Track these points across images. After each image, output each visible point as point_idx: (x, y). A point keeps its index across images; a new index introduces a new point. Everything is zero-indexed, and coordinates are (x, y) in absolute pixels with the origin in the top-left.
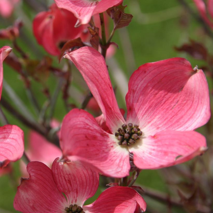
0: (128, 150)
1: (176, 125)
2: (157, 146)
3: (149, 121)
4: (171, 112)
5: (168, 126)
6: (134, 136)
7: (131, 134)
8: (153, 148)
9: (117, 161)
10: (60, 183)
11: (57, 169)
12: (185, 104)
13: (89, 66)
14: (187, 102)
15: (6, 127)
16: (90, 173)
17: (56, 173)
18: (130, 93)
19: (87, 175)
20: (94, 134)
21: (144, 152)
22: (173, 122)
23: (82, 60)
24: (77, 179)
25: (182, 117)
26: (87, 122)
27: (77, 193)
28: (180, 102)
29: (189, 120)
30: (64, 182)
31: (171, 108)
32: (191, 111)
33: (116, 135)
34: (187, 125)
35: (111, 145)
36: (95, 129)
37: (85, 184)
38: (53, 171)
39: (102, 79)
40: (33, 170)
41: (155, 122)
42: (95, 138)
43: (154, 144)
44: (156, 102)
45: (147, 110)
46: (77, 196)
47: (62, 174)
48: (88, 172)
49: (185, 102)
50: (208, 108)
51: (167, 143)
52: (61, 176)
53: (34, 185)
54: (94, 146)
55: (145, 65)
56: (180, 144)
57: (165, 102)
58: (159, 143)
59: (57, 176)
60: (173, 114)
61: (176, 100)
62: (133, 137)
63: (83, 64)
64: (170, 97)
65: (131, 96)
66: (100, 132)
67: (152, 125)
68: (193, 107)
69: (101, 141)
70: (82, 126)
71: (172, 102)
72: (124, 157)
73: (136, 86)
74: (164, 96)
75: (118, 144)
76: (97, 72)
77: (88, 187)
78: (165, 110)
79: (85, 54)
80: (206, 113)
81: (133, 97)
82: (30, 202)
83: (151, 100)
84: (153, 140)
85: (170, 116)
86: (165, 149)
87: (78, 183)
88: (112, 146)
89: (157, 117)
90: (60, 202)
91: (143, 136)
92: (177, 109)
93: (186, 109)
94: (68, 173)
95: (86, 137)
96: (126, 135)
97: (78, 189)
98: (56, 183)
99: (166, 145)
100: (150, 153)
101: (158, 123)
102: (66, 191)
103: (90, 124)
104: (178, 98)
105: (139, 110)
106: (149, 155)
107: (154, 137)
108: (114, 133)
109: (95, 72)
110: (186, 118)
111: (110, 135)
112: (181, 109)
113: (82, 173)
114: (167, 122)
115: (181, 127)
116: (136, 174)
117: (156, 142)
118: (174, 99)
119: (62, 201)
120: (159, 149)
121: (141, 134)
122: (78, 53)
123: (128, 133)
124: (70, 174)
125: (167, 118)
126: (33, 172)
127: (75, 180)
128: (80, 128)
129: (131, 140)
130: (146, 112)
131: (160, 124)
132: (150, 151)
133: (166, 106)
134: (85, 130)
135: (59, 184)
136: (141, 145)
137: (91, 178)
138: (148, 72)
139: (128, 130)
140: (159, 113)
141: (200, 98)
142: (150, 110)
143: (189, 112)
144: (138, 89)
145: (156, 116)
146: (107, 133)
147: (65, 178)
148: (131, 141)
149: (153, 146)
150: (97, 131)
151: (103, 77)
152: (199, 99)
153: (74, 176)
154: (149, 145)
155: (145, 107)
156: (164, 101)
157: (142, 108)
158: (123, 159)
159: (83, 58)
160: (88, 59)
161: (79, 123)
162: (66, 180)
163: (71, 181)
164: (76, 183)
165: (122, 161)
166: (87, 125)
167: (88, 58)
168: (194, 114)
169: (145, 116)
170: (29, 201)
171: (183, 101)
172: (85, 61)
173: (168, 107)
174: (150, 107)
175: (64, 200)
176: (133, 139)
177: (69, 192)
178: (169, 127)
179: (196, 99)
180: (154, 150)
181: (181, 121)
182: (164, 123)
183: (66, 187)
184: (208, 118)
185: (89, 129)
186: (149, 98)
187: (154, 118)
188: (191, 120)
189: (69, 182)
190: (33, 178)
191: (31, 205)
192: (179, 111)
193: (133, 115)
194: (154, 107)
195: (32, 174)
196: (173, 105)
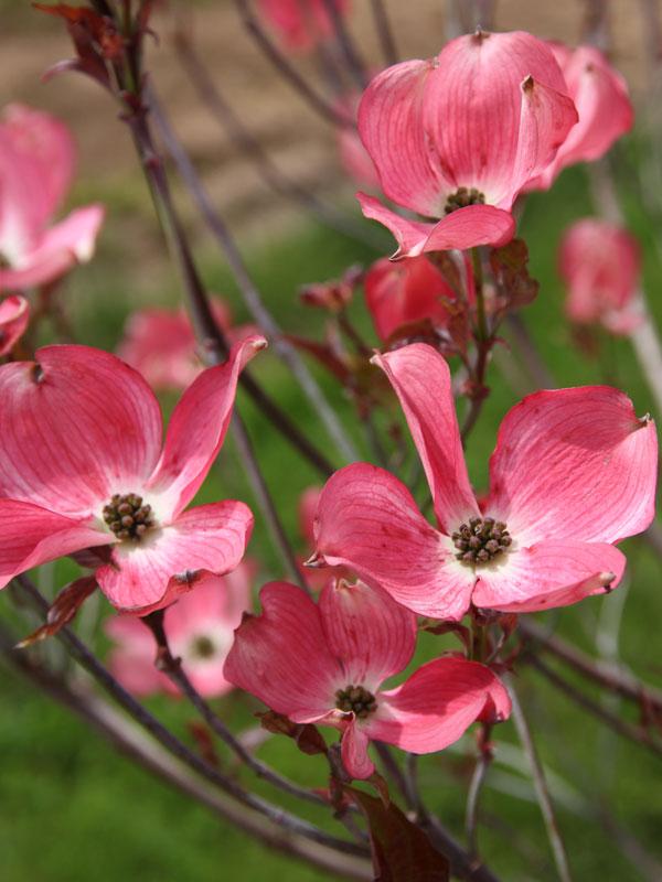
0: (474, 571)
1: (585, 531)
2: (534, 569)
3: (531, 519)
4: (578, 505)
5: (568, 534)
6: (492, 544)
7: (484, 539)
8: (526, 573)
9: (444, 592)
10: (335, 638)
11: (330, 603)
12: (612, 490)
13: (418, 385)
14: (615, 487)
15: (226, 505)
16: (399, 621)
17: (328, 612)
18: (501, 455)
19: (392, 624)
20: (403, 527)
21: (505, 581)
22: (581, 526)
23: (406, 371)
24: (370, 632)
25: (599, 517)
26: (391, 497)
27: (367, 661)
28: (601, 485)
29: (612, 522)
30: (343, 634)
31: (580, 497)
32: (619, 507)
33: (455, 538)
34: (606, 534)
35: (441, 557)
36: (409, 518)
37: (386, 644)
38: (322, 607)
39: (444, 415)
40: (274, 600)
41: (545, 523)
42: (404, 535)
43: (529, 566)
44: (552, 480)
45: (533, 496)
46: (367, 670)
47: (339, 616)
48: (393, 617)
49: (611, 486)
50: (653, 499)
51: (550, 564)
52: (337, 620)
53: (272, 632)
54: (399, 551)
55: (538, 395)
56: (575, 568)
57: (572, 482)
58: (537, 564)
59: (328, 618)
60: (583, 509)
61: (594, 481)
62: (488, 546)
63: (408, 381)
64: (582, 475)
65: (503, 460)
66: (420, 525)
67: (536, 529)
68: (624, 498)
69: (418, 544)
70: (379, 504)
71: (584, 485)
72: (461, 585)
73: (515, 441)
74: (571, 471)
75: (455, 558)
76: (434, 399)
77: (391, 652)
78: (568, 500)
79: (415, 359)
80: (646, 511)
81: (507, 464)
82: (259, 666)
83: (543, 476)
84: (528, 558)
85: (576, 514)
86: (545, 577)
87: (371, 639)
88: (442, 561)
89: (551, 513)
90: (330, 677)
91: (511, 547)
92: (592, 500)
93: (610, 502)
94: (351, 615)
95: (384, 529)
96: (473, 539)
97: (371, 655)
98: (325, 634)
99: (548, 567)
100: (518, 585)
101: (550, 525)
102: (346, 656)
103: (399, 505)
104: (599, 478)
105: (514, 493)
106: (514, 588)
107: (530, 550)
108: (451, 533)
109: (431, 400)
110: (606, 519)
111: (441, 536)
112: (601, 499)
113: (380, 617)
114: (569, 525)
115: (594, 536)
116: (503, 636)
117: (532, 562)
118: (589, 480)
119: (334, 676)
120: (536, 576)
121: (508, 543)
122: (401, 355)
123: (480, 536)
124: (354, 617)
125: (570, 516)
126: (275, 604)
127: (365, 631)
128: (371, 508)
129: (482, 551)
130: (528, 500)
131: (553, 528)
132: (519, 579)
133: (572, 492)
134: (386, 515)
135: (332, 639)
136: (503, 565)
137: (400, 632)
138: (543, 412)
139: (479, 529)
140: (555, 506)
141: (642, 479)
142: (538, 496)
143: (616, 508)
144: (518, 446)
145: (549, 509)
146: (437, 532)
147: (344, 626)
148: (482, 553)
149: (526, 569)
150: (413, 523)
151: (444, 411)
152: (638, 481)
153: (362, 621)
154: (520, 567)
155: (528, 488)
156: (569, 481)
157: (521, 492)
158: (458, 589)
159: (410, 367)
160: (419, 371)
161: (370, 495)
162: (346, 631)
163: (357, 633)
164: (368, 640)
165: (454, 594)
166: (392, 504)
167: (420, 368)
168: (624, 511)
169: (526, 508)
170: (256, 664)
171: (607, 483)
172: (412, 374)
173: (575, 494)
174: (539, 490)
175: (339, 673)
176: (488, 551)
177: (352, 657)
178: (570, 535)
179: (633, 481)
180: (526, 578)
181: (597, 524)
182: (563, 526)
183: (347, 647)
184: (650, 520)
185: (393, 513)
186: (539, 471)
187: (544, 515)
188: (616, 523)
189: (353, 634)
190: (273, 616)
191: (260, 673)
192: (596, 504)
193: (502, 503)
194: (547, 492)
195: (270, 608)
196: (586, 490)
